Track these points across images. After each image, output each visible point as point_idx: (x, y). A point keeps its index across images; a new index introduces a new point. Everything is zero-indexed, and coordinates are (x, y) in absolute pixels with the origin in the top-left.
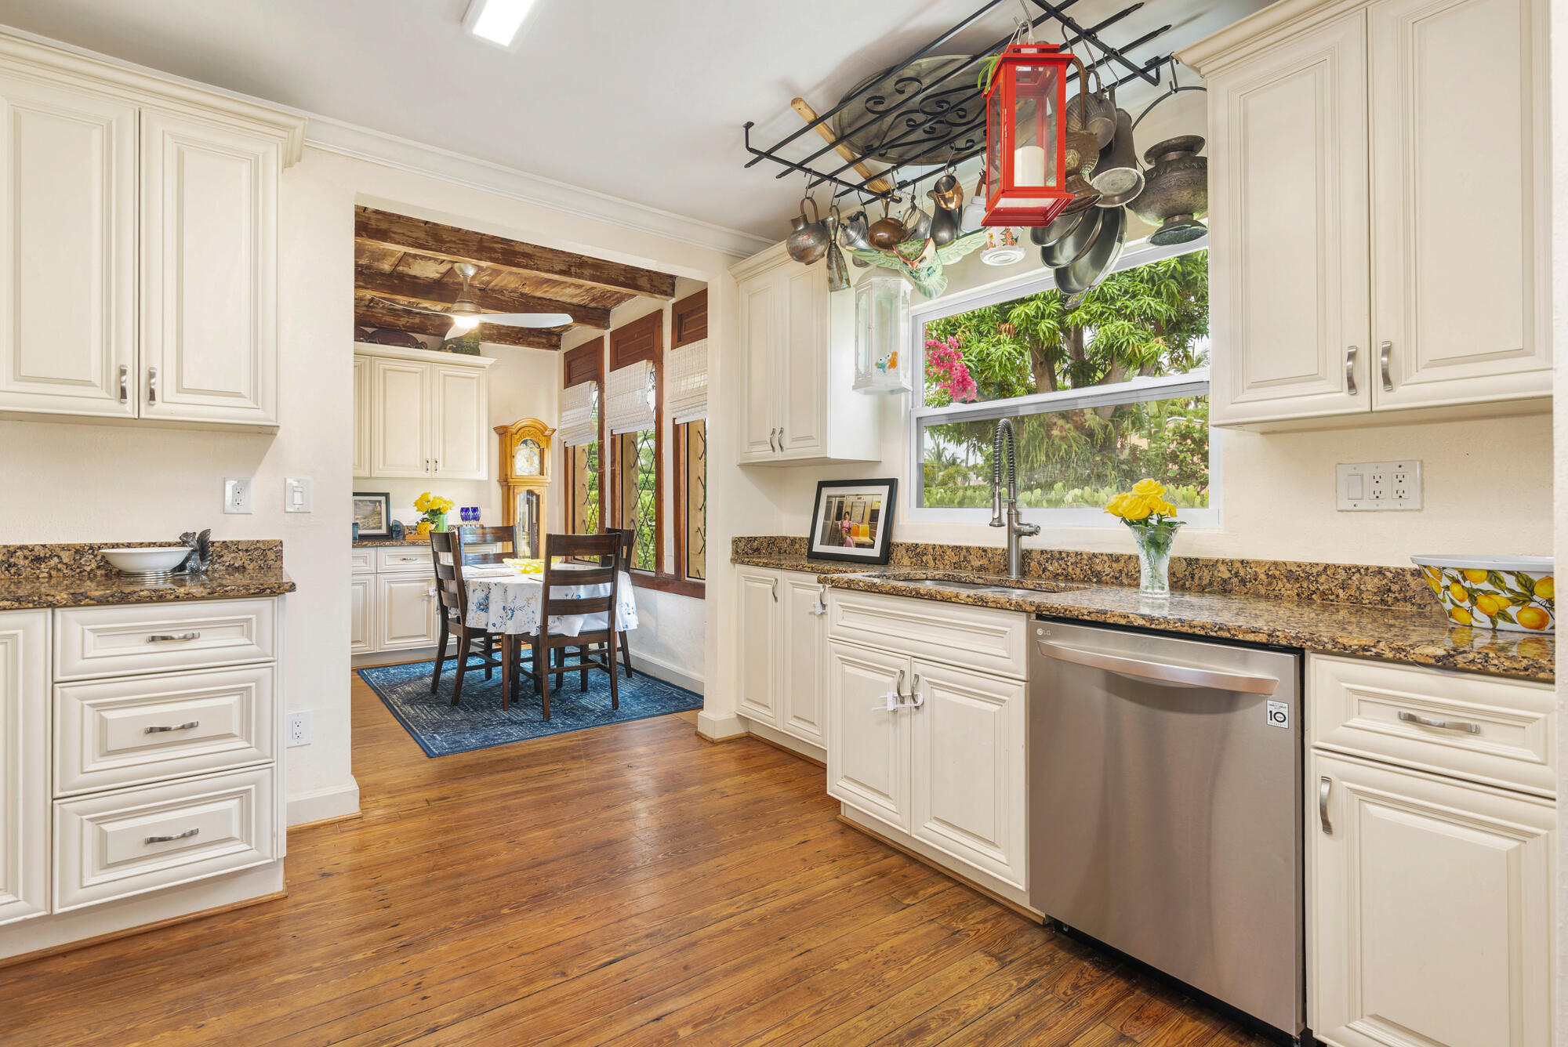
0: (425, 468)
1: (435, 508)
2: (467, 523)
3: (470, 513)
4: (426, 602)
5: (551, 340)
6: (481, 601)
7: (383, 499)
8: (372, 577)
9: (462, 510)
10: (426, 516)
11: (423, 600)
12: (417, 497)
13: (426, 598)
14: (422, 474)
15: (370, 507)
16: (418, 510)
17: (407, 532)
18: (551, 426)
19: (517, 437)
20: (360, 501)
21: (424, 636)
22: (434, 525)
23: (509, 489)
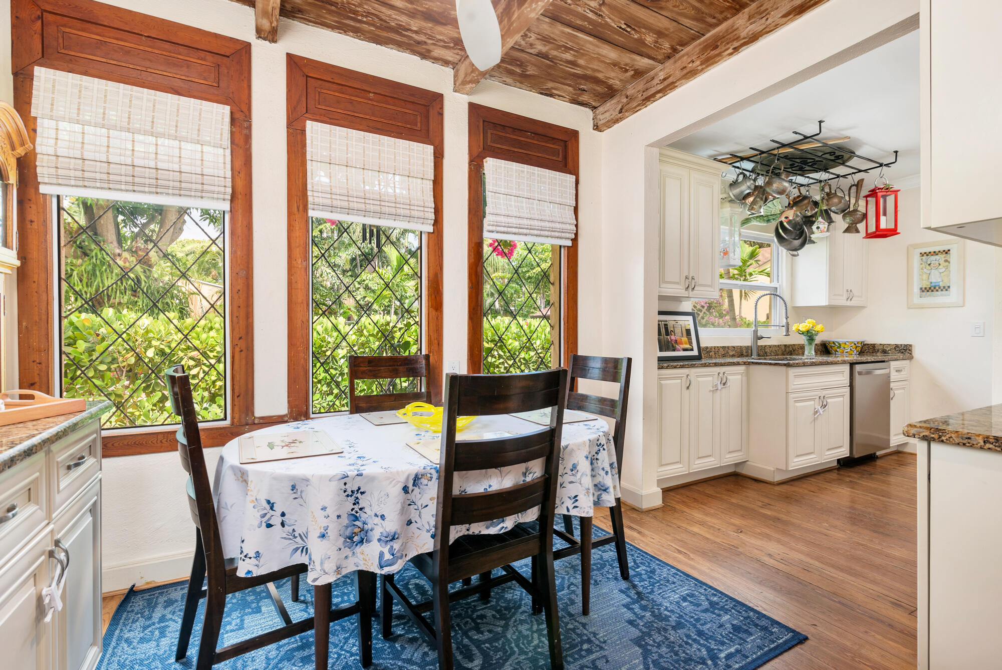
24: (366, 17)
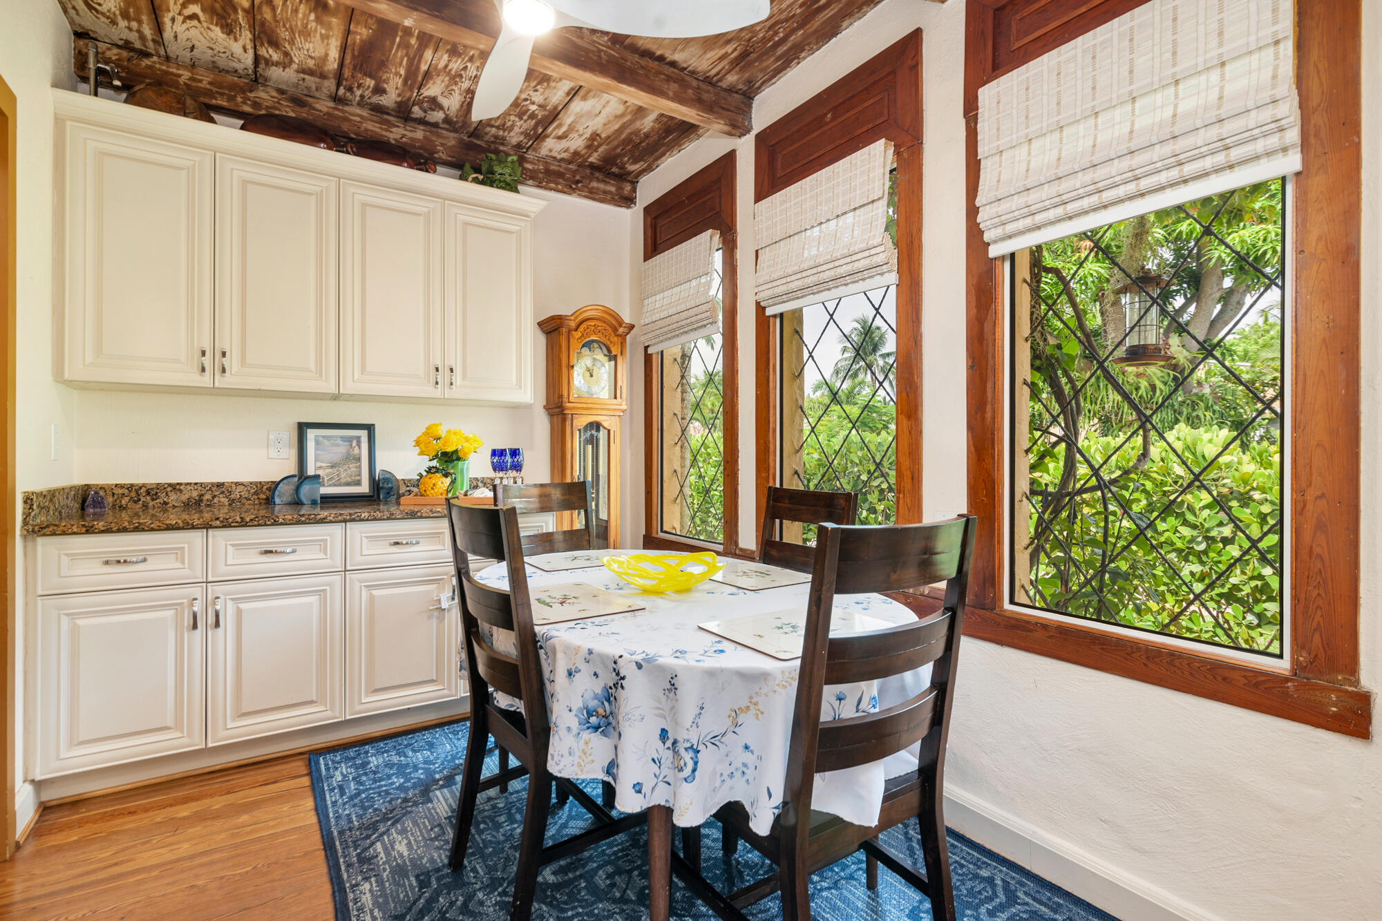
0: (433, 381)
1: (450, 449)
2: (501, 474)
3: (506, 459)
4: (435, 621)
5: (623, 189)
6: (593, 704)
7: (363, 434)
8: (337, 579)
9: (494, 453)
10: (435, 463)
11: (430, 618)
12: (418, 430)
13: (436, 613)
14: (429, 391)
15: (342, 449)
16: (422, 453)
17: (403, 489)
18: (627, 319)
19: (577, 335)
20: (324, 437)
21: (432, 681)
22: (448, 480)
23: (564, 420)
24: (776, 33)
